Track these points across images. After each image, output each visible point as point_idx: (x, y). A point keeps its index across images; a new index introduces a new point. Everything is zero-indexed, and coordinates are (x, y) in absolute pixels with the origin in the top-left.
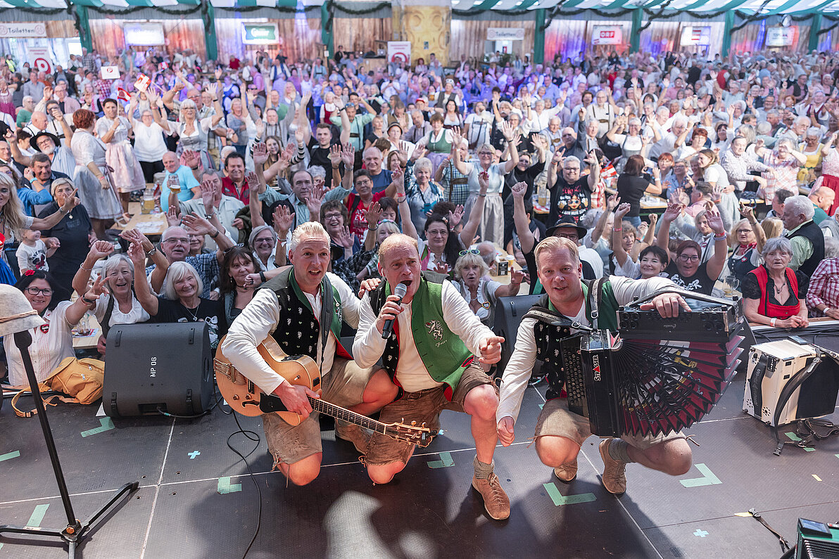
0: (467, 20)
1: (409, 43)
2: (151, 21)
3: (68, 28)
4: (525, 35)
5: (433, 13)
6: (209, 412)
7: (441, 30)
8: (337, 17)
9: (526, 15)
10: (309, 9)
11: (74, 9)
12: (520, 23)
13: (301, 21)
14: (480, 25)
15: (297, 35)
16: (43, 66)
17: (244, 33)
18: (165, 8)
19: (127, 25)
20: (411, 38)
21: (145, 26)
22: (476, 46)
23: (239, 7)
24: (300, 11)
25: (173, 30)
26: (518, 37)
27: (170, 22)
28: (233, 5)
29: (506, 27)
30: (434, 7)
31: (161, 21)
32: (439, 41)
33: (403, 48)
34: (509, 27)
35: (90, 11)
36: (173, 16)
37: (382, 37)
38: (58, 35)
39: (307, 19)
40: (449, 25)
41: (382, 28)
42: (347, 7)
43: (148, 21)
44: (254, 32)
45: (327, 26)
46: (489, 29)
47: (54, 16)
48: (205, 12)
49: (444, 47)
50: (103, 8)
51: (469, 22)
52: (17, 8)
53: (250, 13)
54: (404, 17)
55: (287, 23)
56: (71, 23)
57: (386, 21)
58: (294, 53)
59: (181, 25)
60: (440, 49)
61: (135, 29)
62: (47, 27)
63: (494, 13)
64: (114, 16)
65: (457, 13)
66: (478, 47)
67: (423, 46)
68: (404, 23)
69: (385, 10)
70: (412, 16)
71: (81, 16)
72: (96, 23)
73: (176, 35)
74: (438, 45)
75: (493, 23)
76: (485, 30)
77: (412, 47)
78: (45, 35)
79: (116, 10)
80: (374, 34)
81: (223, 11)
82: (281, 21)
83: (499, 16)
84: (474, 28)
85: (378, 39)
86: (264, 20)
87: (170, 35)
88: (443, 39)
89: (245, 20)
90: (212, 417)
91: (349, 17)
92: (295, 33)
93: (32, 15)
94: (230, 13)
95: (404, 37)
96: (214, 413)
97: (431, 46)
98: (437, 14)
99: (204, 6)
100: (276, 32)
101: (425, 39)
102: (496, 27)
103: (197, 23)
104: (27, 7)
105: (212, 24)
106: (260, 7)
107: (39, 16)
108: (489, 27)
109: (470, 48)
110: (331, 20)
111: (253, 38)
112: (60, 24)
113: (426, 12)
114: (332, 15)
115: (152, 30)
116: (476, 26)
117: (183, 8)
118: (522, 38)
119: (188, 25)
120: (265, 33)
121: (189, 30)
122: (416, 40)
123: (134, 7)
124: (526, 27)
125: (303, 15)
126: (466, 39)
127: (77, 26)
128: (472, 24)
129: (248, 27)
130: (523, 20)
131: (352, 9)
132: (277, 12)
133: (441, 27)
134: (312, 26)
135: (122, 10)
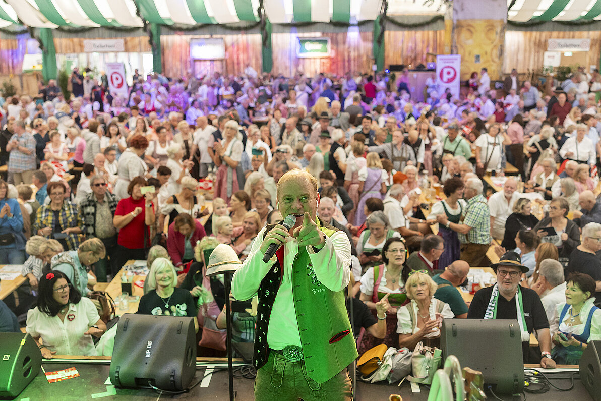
0: (526, 31)
1: (459, 57)
2: (214, 36)
3: (143, 44)
4: (592, 46)
5: (487, 26)
6: (188, 391)
7: (494, 43)
8: (389, 30)
9: (592, 26)
10: (362, 24)
11: (149, 27)
12: (585, 34)
13: (353, 35)
14: (541, 36)
15: (349, 48)
16: (117, 79)
17: (298, 46)
18: (228, 25)
19: (194, 41)
20: (461, 51)
21: (209, 41)
22: (536, 58)
23: (294, 22)
24: (354, 25)
25: (233, 45)
26: (582, 48)
27: (230, 38)
28: (289, 20)
29: (569, 38)
30: (488, 21)
31: (223, 36)
32: (491, 55)
33: (453, 62)
34: (573, 37)
35: (164, 29)
36: (234, 32)
37: (435, 49)
38: (133, 49)
39: (360, 32)
40: (502, 38)
41: (435, 41)
42: (400, 21)
43: (212, 36)
44: (308, 46)
45: (379, 40)
46: (550, 41)
47: (132, 34)
48: (263, 28)
49: (497, 60)
50: (174, 26)
51: (529, 33)
52: (102, 27)
53: (305, 28)
54: (456, 30)
55: (340, 37)
56: (145, 39)
57: (440, 34)
58: (344, 65)
59: (240, 40)
60: (492, 63)
61: (200, 45)
62: (126, 43)
63: (556, 25)
64: (182, 33)
65: (514, 25)
66: (538, 59)
67: (474, 59)
68: (456, 37)
69: (439, 22)
70: (464, 29)
71: (154, 33)
72: (166, 39)
73: (236, 49)
74: (490, 59)
75: (555, 34)
76: (546, 41)
77: (462, 60)
78: (123, 49)
79: (185, 27)
80: (428, 46)
81: (280, 26)
82: (335, 35)
83: (563, 27)
84: (533, 39)
85: (431, 51)
86: (318, 34)
87: (230, 49)
88: (496, 52)
89: (301, 35)
90: (189, 394)
91: (402, 30)
92: (347, 46)
93: (114, 33)
94: (287, 29)
95: (455, 51)
96: (192, 392)
97: (482, 60)
98: (490, 27)
99: (263, 23)
100: (329, 46)
101: (477, 52)
102: (558, 38)
103: (256, 38)
104: (110, 26)
105: (269, 38)
106: (315, 23)
107: (119, 34)
108: (550, 38)
109: (529, 60)
110: (382, 34)
111: (306, 51)
112: (137, 40)
113: (480, 26)
114: (383, 30)
115: (215, 44)
116: (536, 38)
117: (244, 24)
118: (588, 49)
119: (247, 41)
120: (319, 46)
121: (247, 44)
122: (467, 54)
123: (200, 24)
124: (592, 37)
125: (357, 28)
126: (525, 50)
127: (151, 42)
128: (531, 35)
129: (302, 41)
130: (589, 30)
131: (406, 22)
132: (332, 27)
133: (495, 40)
134: (365, 39)
135: (190, 27)
